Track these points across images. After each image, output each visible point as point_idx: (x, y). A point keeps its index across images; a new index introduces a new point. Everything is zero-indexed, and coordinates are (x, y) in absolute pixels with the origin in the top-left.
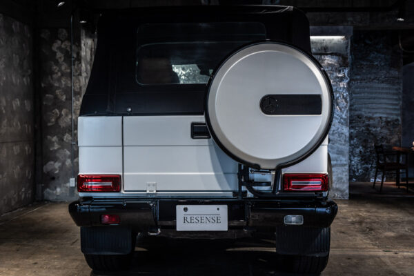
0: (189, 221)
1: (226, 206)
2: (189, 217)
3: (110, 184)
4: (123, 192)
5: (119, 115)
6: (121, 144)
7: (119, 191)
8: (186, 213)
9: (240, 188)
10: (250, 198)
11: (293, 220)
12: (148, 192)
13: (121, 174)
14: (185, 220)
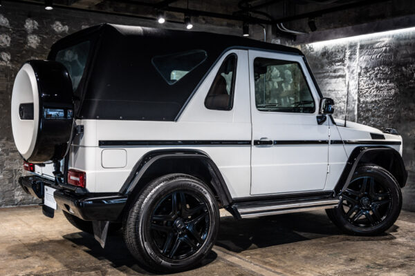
4: (36, 172)
7: (33, 171)
8: (47, 192)
14: (46, 197)
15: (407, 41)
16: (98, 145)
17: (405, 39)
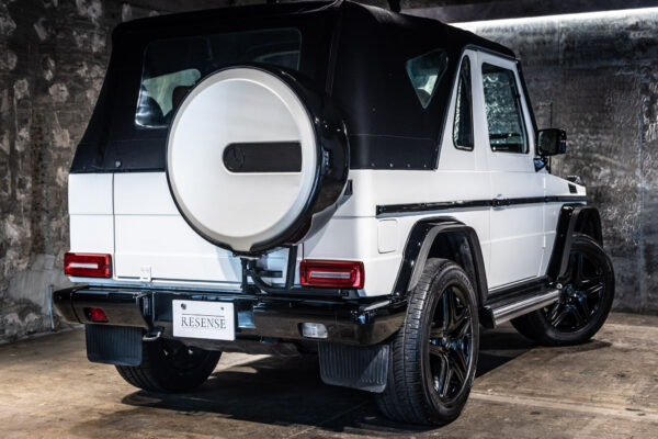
0: (188, 323)
1: (231, 305)
2: (187, 317)
3: (95, 266)
4: (115, 278)
5: (110, 172)
6: (111, 212)
7: (110, 276)
8: (185, 311)
9: (245, 278)
10: (264, 295)
11: (315, 330)
12: (141, 280)
13: (112, 253)
14: (184, 321)
15: (537, 38)
16: (374, 214)
17: (534, 34)
